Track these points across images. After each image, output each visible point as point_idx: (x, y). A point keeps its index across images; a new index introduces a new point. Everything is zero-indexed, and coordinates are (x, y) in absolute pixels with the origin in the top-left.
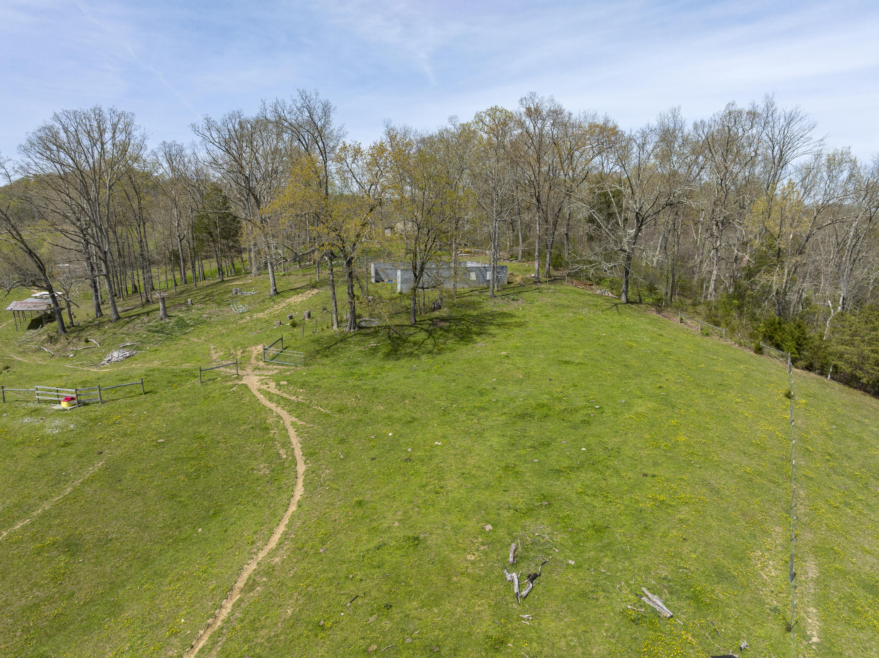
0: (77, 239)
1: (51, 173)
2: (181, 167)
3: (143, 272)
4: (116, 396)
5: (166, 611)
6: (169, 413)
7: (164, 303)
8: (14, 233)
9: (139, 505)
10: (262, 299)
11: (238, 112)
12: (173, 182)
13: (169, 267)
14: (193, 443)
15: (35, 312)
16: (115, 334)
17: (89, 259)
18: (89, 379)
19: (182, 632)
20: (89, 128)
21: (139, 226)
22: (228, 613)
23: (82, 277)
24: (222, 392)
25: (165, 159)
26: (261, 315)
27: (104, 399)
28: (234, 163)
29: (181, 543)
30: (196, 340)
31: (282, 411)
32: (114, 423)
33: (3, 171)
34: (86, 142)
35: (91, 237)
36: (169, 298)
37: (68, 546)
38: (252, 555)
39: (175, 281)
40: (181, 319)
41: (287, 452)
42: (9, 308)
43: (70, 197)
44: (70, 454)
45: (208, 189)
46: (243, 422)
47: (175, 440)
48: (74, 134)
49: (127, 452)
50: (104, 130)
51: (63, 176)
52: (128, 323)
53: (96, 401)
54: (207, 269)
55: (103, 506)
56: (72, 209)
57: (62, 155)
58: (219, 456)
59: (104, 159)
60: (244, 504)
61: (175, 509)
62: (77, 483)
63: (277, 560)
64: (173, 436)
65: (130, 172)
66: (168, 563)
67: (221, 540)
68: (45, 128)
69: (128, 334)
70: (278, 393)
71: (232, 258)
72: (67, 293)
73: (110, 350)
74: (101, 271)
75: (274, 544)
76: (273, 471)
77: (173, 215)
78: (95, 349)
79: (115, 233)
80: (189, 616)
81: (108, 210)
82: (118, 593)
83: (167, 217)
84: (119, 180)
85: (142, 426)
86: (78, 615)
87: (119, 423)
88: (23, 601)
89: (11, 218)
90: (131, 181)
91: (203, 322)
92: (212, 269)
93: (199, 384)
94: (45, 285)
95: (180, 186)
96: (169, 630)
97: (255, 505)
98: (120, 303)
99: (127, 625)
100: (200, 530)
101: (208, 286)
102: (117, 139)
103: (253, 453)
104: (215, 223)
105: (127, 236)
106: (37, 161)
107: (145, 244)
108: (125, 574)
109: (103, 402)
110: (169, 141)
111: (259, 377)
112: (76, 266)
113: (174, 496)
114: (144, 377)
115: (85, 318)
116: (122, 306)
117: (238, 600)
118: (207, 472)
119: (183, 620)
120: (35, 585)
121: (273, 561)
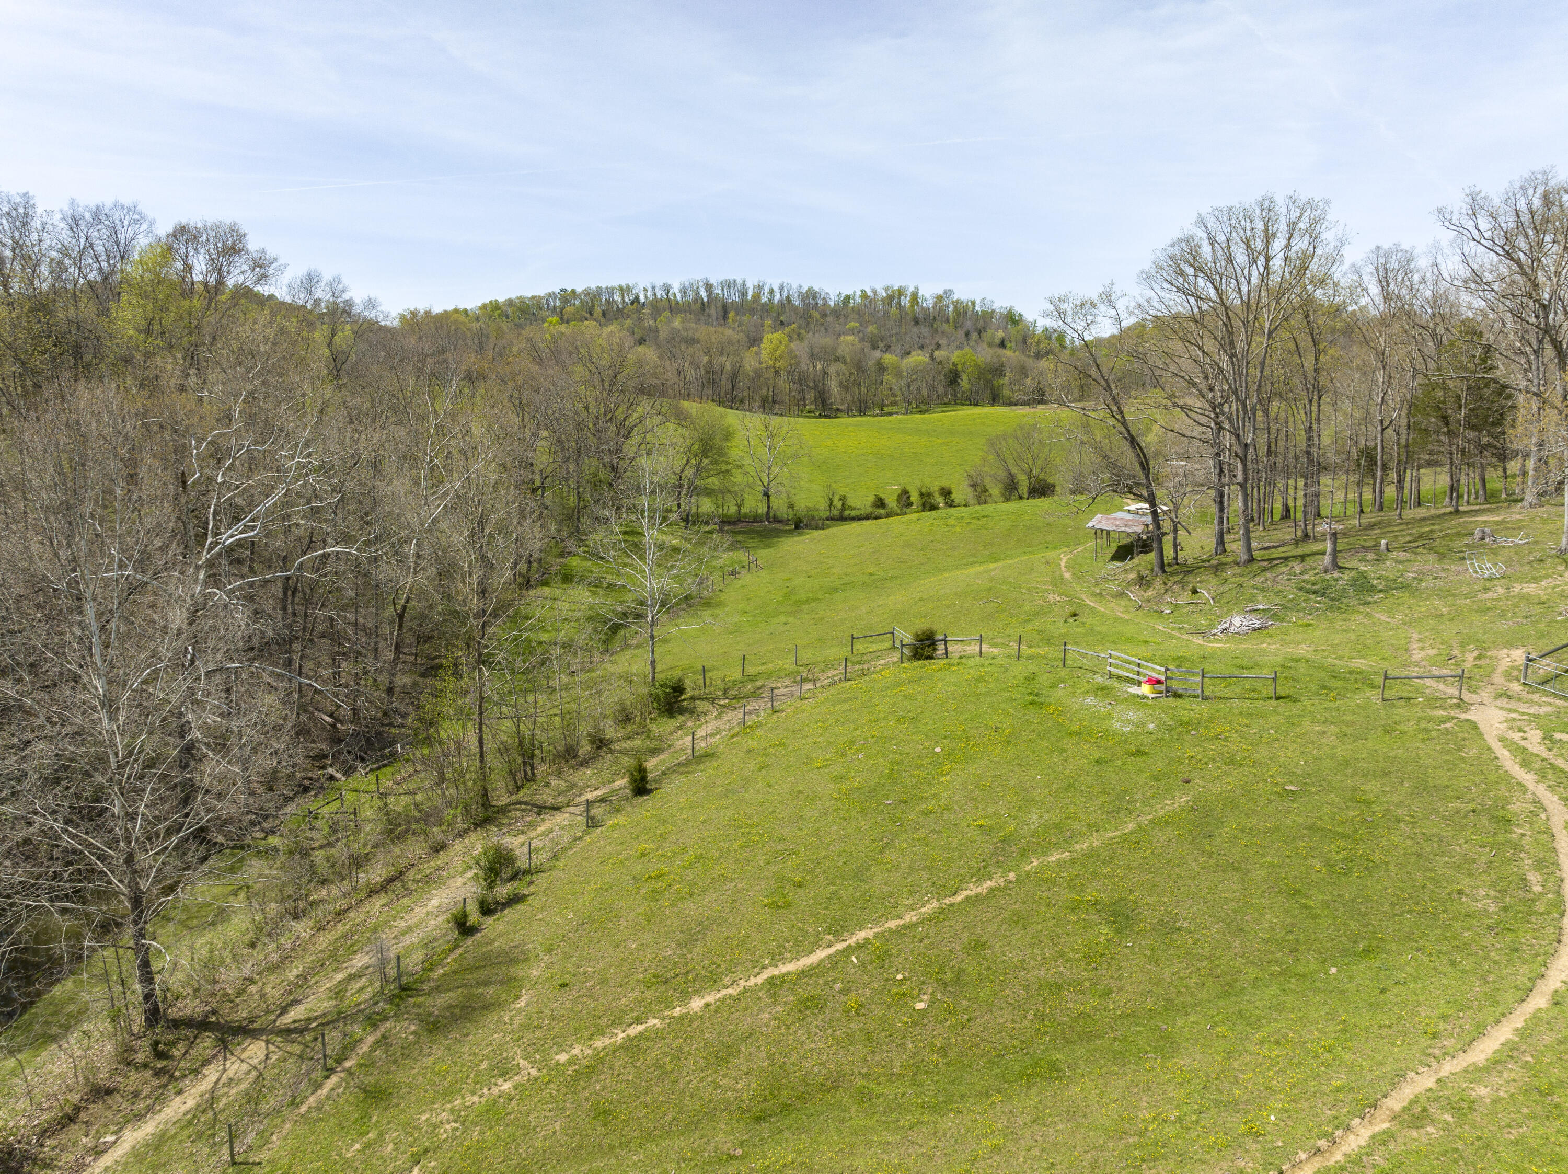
0: (1204, 420)
1: (1179, 312)
2: (1404, 291)
3: (1306, 485)
4: (1228, 693)
5: (1246, 1088)
6: (1313, 742)
7: (1335, 543)
8: (1115, 409)
9: (1235, 887)
10: (1539, 555)
11: (1545, 173)
12: (1384, 321)
13: (1354, 478)
14: (1348, 807)
15: (1125, 535)
16: (1241, 585)
17: (1218, 454)
18: (1188, 655)
19: (1268, 1138)
20: (1249, 233)
21: (1311, 401)
22: (1360, 1147)
23: (1203, 485)
24: (1422, 726)
25: (1374, 280)
26: (1530, 589)
27: (1207, 692)
28: (1518, 277)
29: (1293, 980)
30: (1384, 618)
31: (1549, 794)
32: (1217, 737)
33: (1113, 313)
34: (1241, 257)
35: (1227, 418)
36: (1344, 534)
37: (1115, 914)
38: (1428, 1059)
39: (1361, 506)
40: (1363, 575)
41: (1545, 881)
42: (1090, 525)
43: (1203, 352)
44: (1141, 770)
45: (1454, 331)
46: (1456, 793)
47: (1316, 794)
48: (1224, 245)
49: (1230, 791)
50: (1274, 235)
51: (1197, 317)
52: (1266, 569)
53: (1193, 693)
54: (1426, 487)
55: (1177, 870)
56: (1203, 372)
57: (1201, 282)
58: (1396, 846)
59: (1267, 285)
60: (1431, 955)
61: (1295, 917)
62: (1144, 820)
63: (1483, 1091)
64: (1313, 785)
65: (1308, 306)
66: (1265, 1006)
67: (1370, 1005)
68: (1180, 240)
69: (1263, 590)
70: (1545, 754)
71: (1483, 468)
72: (1176, 508)
73: (1229, 612)
74: (1235, 476)
75: (1482, 1057)
76: (1505, 909)
77: (1375, 382)
78: (1206, 608)
79: (1266, 412)
80: (1285, 1115)
81: (1262, 372)
82: (1174, 1020)
83: (1363, 386)
84: (1286, 320)
85: (1263, 753)
86: (1111, 1027)
87: (1226, 740)
88: (1043, 972)
89: (1113, 386)
90: (1308, 322)
91: (1405, 587)
92: (1438, 486)
93: (1379, 702)
94: (1145, 494)
95: (1396, 328)
96: (1245, 1123)
97: (1453, 964)
98: (1258, 534)
99: (1180, 1080)
100: (1333, 970)
101: (1424, 519)
102: (1294, 249)
103: (1466, 861)
104: (1459, 397)
105: (1287, 418)
106: (1162, 294)
107: (1315, 434)
108: (1192, 995)
109: (1205, 698)
110: (1386, 246)
111: (1505, 713)
112: (1196, 466)
113: (1296, 892)
114: (1279, 669)
115: (1197, 553)
116: (1260, 539)
117: (1384, 1132)
118: (1367, 868)
119: (1273, 1118)
120: (1061, 954)
121: (1472, 1089)
